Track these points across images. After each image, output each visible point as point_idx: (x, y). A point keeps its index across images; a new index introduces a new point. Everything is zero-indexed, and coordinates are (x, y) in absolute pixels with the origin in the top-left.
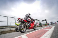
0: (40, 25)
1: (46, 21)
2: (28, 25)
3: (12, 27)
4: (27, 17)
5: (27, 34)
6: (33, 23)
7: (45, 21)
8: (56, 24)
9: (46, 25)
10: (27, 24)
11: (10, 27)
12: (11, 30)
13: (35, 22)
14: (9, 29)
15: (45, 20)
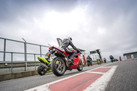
0: (88, 61)
1: (99, 54)
2: (69, 62)
3: (17, 65)
4: (66, 44)
5: (52, 83)
6: (77, 57)
7: (97, 54)
8: (121, 60)
9: (98, 63)
10: (66, 59)
11: (10, 65)
12: (12, 74)
13: (81, 55)
14: (8, 69)
15: (98, 51)
